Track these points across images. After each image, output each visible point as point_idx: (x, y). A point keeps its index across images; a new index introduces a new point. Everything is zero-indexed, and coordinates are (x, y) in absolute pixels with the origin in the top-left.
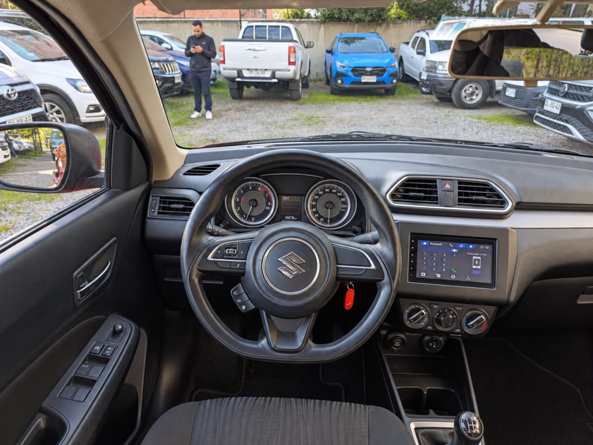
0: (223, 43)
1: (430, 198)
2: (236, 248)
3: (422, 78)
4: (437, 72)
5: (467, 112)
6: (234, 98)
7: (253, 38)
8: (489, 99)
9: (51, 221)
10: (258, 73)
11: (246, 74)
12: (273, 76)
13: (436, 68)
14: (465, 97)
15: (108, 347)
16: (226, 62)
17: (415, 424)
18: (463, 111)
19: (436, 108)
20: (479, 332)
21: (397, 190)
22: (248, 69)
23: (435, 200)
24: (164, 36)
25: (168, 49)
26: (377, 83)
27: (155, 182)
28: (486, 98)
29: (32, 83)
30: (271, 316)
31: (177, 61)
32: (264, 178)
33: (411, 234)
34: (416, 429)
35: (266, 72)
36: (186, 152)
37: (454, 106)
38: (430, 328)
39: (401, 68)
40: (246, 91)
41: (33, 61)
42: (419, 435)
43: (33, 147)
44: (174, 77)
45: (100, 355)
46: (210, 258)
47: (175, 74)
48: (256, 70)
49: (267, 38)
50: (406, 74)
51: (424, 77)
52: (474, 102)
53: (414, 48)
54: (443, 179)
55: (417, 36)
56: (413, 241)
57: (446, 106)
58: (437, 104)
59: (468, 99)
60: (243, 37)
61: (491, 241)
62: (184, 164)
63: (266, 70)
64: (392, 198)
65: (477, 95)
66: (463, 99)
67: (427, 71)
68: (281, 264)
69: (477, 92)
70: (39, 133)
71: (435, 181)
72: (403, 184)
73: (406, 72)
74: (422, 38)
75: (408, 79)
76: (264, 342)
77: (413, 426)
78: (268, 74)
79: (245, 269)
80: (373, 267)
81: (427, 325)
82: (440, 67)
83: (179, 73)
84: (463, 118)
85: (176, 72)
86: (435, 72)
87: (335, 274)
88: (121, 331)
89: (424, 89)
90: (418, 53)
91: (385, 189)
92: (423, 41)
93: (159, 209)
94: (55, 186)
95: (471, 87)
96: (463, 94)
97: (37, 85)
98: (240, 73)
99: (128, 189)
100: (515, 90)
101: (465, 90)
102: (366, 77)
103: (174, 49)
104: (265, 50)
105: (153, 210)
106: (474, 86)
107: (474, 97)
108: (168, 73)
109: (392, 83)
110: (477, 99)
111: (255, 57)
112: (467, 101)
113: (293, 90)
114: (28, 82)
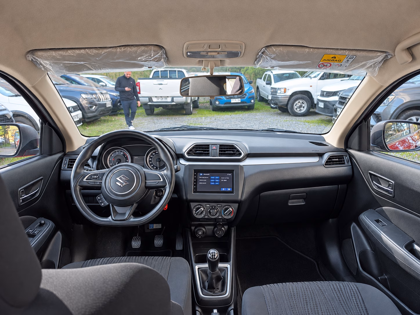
0: (139, 81)
1: (205, 154)
2: (98, 175)
3: (269, 98)
4: (277, 94)
5: (298, 118)
6: (148, 114)
7: (159, 77)
8: (312, 110)
9: (9, 165)
10: (162, 99)
11: (155, 100)
12: (173, 101)
13: (276, 92)
14: (297, 109)
15: (36, 230)
16: (141, 92)
17: (198, 266)
18: (295, 117)
19: (279, 116)
20: (230, 217)
21: (191, 150)
22: (156, 97)
23: (208, 154)
24: (100, 78)
25: (103, 86)
26: (242, 102)
27: (68, 152)
28: (310, 110)
29: (8, 110)
30: (114, 206)
31: (108, 93)
32: (124, 148)
33: (194, 170)
34: (199, 268)
35: (168, 98)
36: (87, 138)
37: (290, 114)
38: (206, 217)
39: (258, 93)
40: (156, 110)
41: (9, 96)
42: (200, 271)
43: (4, 141)
44: (106, 104)
45: (32, 233)
46: (85, 180)
47: (107, 101)
48: (161, 97)
49: (169, 77)
50: (261, 96)
51: (270, 98)
52: (302, 112)
53: (265, 81)
54: (212, 145)
55: (266, 74)
56: (195, 174)
57: (285, 115)
58: (280, 114)
59: (298, 110)
60: (153, 77)
61: (231, 171)
62: (85, 144)
63: (168, 97)
64: (188, 154)
65: (304, 107)
66: (295, 110)
67: (271, 94)
68: (118, 181)
69: (303, 105)
70: (8, 133)
71: (208, 145)
72: (193, 148)
73: (261, 95)
74: (269, 75)
75: (263, 100)
76: (110, 218)
77: (197, 267)
78: (169, 100)
79: (101, 185)
80: (162, 180)
81: (205, 216)
82: (279, 91)
83: (110, 101)
84: (294, 122)
85: (107, 100)
86: (276, 95)
87: (143, 184)
88: (44, 224)
89: (272, 105)
90: (267, 84)
91: (184, 151)
92: (269, 76)
93: (68, 165)
94: (13, 154)
95: (299, 102)
96: (295, 107)
97: (11, 111)
98: (150, 99)
99: (51, 155)
100: (323, 104)
101: (296, 104)
102: (234, 99)
103: (107, 86)
104: (167, 84)
105: (65, 166)
106: (301, 101)
107: (302, 109)
108: (102, 101)
109: (251, 102)
110: (303, 110)
111: (160, 89)
112: (298, 111)
113: (187, 109)
114: (5, 110)
